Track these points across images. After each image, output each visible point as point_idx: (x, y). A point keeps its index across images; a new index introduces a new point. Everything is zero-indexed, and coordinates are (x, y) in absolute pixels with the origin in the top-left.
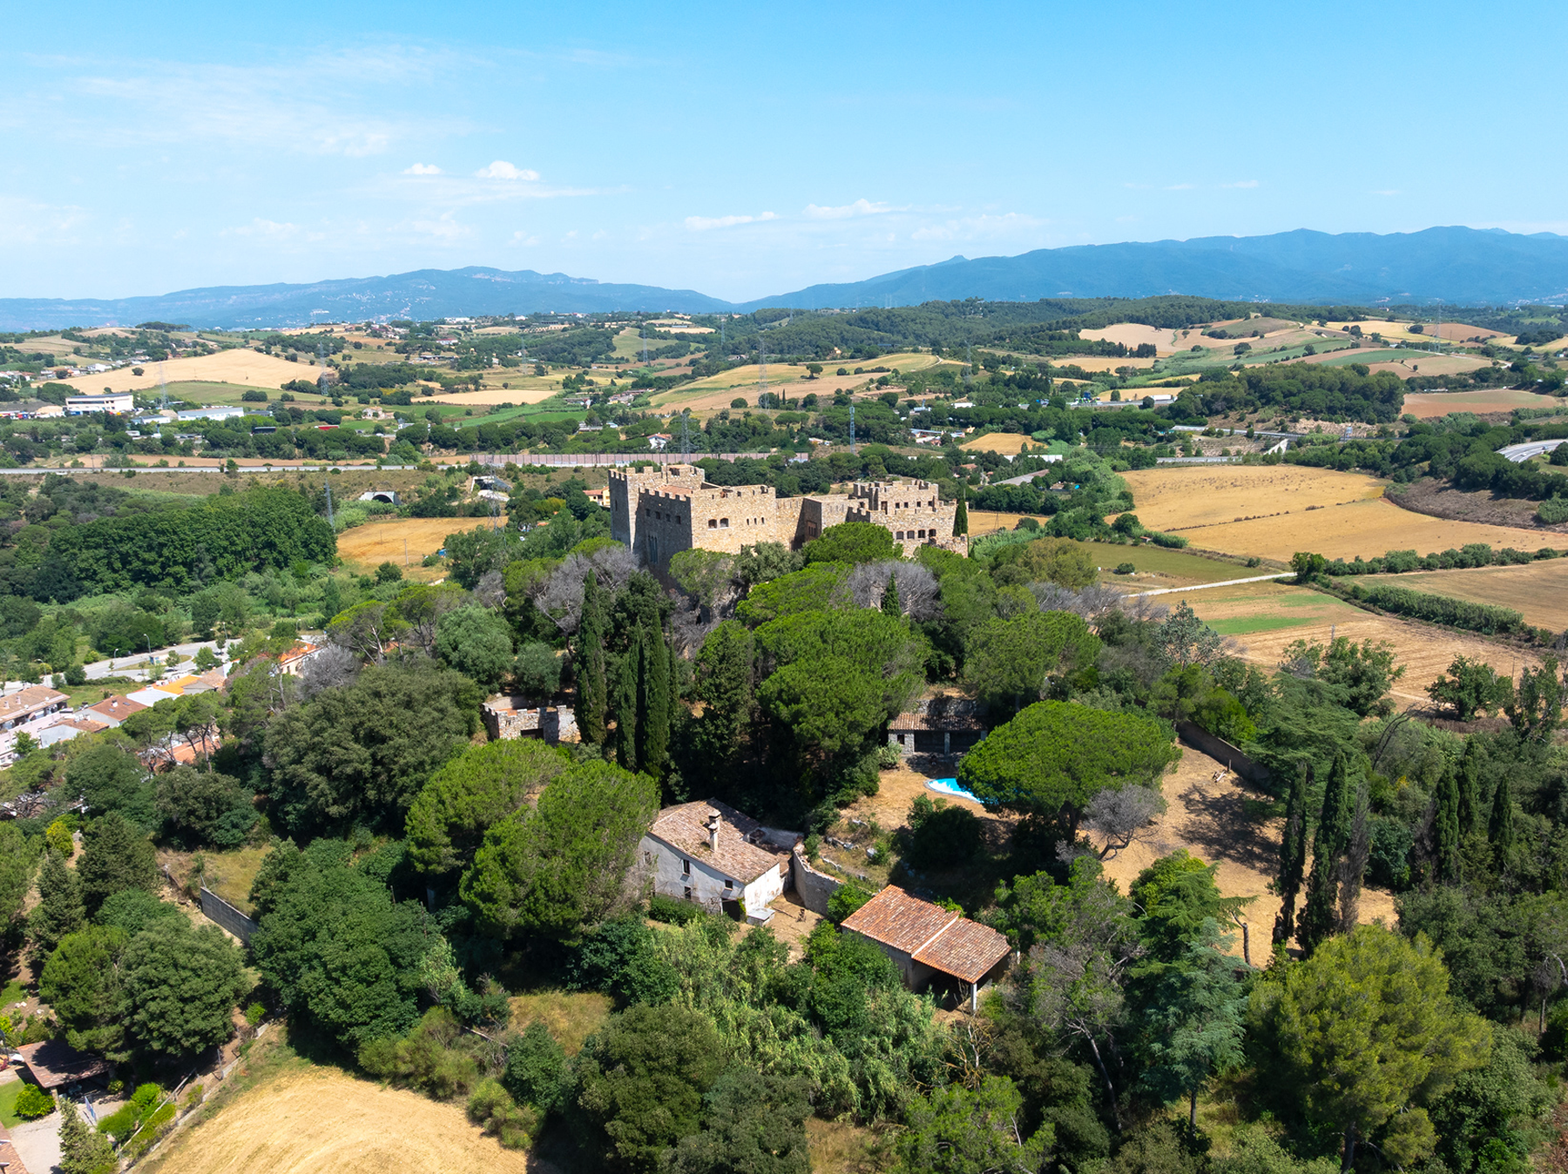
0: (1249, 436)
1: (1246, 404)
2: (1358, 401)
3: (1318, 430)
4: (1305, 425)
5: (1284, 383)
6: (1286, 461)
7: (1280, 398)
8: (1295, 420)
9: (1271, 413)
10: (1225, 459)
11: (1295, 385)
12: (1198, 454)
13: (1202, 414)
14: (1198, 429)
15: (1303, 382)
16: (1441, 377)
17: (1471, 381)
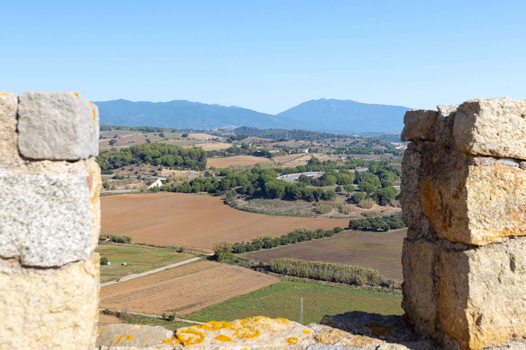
0: (139, 178)
1: (133, 163)
2: (188, 160)
3: (174, 174)
4: (166, 172)
5: (152, 152)
6: (162, 190)
7: (151, 159)
8: (160, 170)
9: (147, 167)
10: (129, 191)
11: (157, 153)
12: (113, 189)
13: (110, 168)
14: (109, 176)
15: (160, 150)
16: (214, 151)
17: (227, 153)
